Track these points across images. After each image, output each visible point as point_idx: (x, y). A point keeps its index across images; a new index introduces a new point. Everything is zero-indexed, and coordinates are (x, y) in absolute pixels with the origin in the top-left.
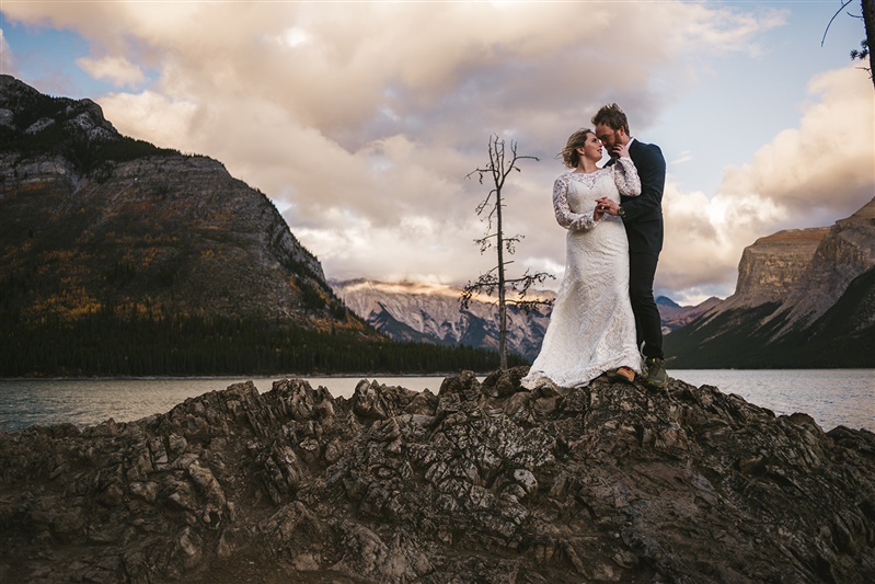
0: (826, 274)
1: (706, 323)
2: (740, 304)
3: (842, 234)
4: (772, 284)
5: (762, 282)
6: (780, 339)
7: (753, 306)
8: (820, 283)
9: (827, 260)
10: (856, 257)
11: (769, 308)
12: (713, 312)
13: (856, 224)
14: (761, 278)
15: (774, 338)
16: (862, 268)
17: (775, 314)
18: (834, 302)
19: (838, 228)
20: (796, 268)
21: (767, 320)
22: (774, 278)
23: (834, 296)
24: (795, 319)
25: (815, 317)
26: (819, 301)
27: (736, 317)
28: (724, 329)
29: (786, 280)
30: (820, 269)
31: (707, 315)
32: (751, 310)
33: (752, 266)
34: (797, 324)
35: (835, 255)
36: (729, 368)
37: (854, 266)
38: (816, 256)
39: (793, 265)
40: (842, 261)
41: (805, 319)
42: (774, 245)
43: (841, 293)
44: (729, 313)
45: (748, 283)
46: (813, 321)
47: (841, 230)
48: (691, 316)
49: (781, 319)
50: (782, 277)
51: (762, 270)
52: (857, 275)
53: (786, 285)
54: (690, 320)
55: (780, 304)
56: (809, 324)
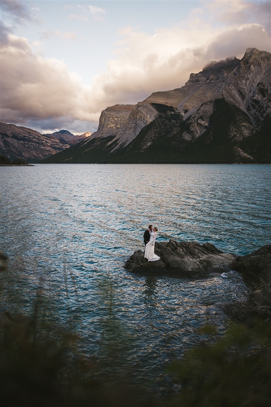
0: (133, 125)
1: (85, 143)
2: (100, 136)
3: (140, 108)
4: (112, 128)
5: (109, 126)
6: (115, 151)
7: (105, 137)
8: (130, 128)
9: (134, 119)
10: (144, 118)
11: (111, 138)
12: (88, 139)
13: (145, 105)
14: (108, 125)
15: (112, 151)
16: (146, 123)
17: (113, 141)
18: (135, 137)
19: (138, 106)
20: (122, 121)
21: (110, 143)
22: (113, 125)
23: (135, 134)
24: (120, 143)
25: (128, 143)
26: (130, 136)
27: (98, 141)
28: (93, 146)
29: (118, 126)
30: (131, 122)
31: (86, 140)
32: (104, 139)
33: (105, 119)
34: (121, 145)
35: (137, 117)
36: (95, 163)
37: (143, 122)
38: (130, 117)
39: (121, 120)
40: (139, 119)
41: (124, 143)
42: (114, 111)
43: (138, 133)
44: (95, 139)
45: (103, 127)
46: (127, 144)
47: (140, 107)
48: (78, 140)
49: (115, 143)
50: (116, 125)
51: (109, 121)
52: (144, 126)
53: (117, 128)
54: (78, 142)
55: (115, 137)
56: (126, 145)
